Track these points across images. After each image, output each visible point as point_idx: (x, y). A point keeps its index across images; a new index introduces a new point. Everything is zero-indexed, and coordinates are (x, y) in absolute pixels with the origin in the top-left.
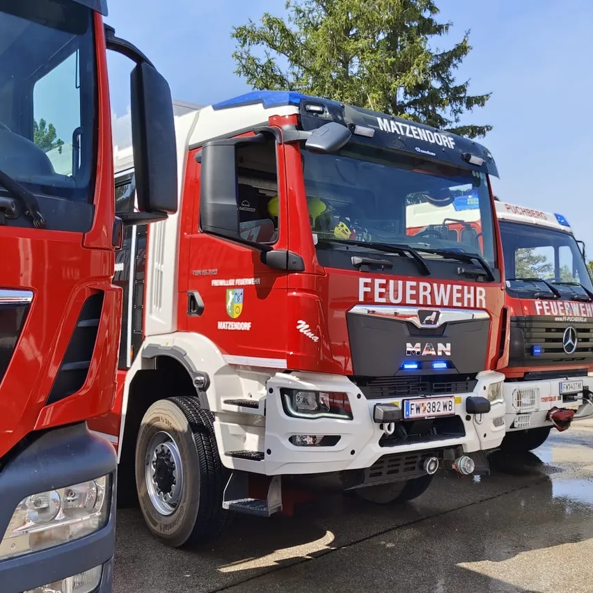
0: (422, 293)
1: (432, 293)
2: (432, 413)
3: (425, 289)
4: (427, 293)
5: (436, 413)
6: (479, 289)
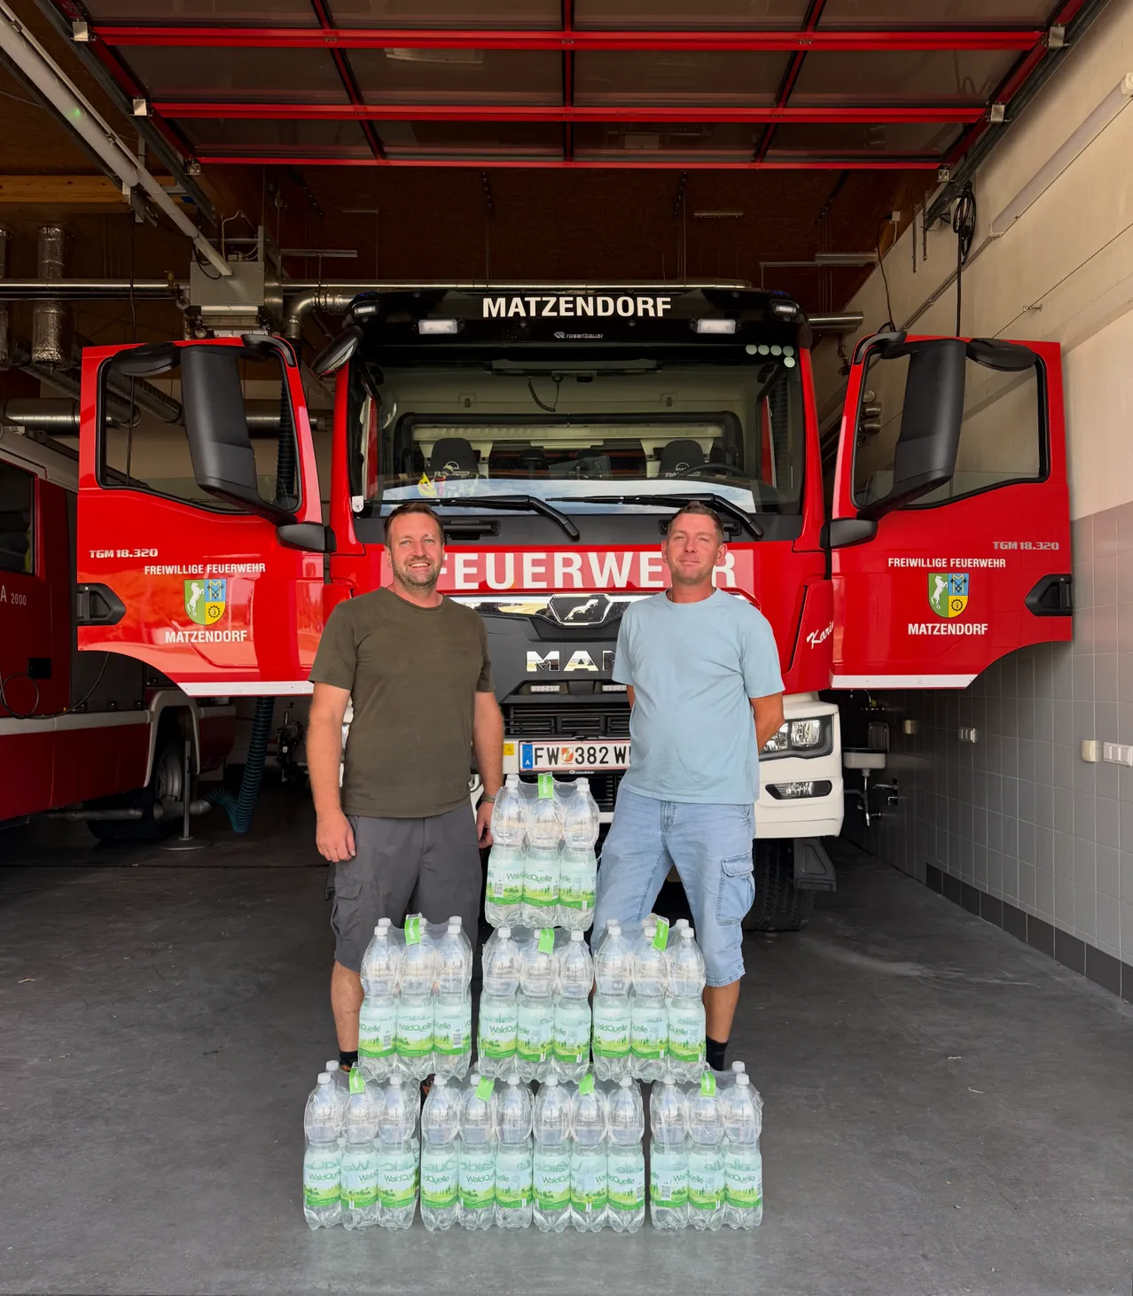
1: (584, 569)
2: (586, 765)
4: (573, 569)
5: (598, 767)
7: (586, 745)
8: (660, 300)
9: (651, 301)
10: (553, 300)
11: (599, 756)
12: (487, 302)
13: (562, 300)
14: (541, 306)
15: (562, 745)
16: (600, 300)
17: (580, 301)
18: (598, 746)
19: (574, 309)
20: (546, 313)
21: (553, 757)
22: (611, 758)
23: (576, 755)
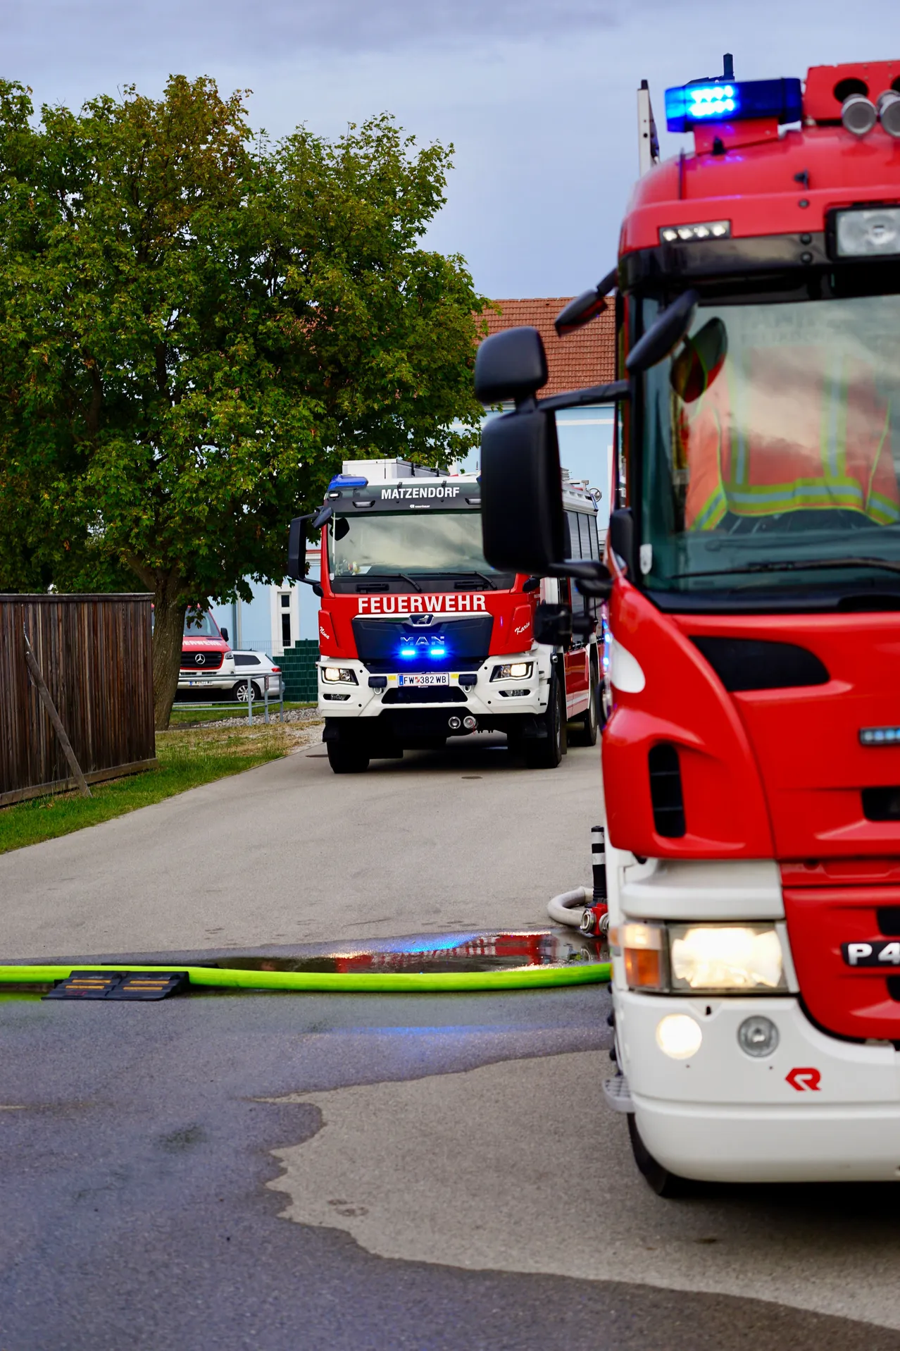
0: (413, 604)
1: (423, 603)
2: (425, 684)
3: (416, 601)
4: (419, 604)
5: (430, 684)
6: (475, 598)
7: (424, 676)
8: (455, 489)
9: (450, 489)
10: (410, 490)
11: (430, 680)
12: (384, 491)
13: (414, 490)
14: (405, 493)
15: (415, 676)
16: (430, 489)
17: (421, 489)
18: (429, 676)
19: (419, 495)
20: (407, 496)
21: (411, 681)
22: (435, 681)
23: (421, 680)
